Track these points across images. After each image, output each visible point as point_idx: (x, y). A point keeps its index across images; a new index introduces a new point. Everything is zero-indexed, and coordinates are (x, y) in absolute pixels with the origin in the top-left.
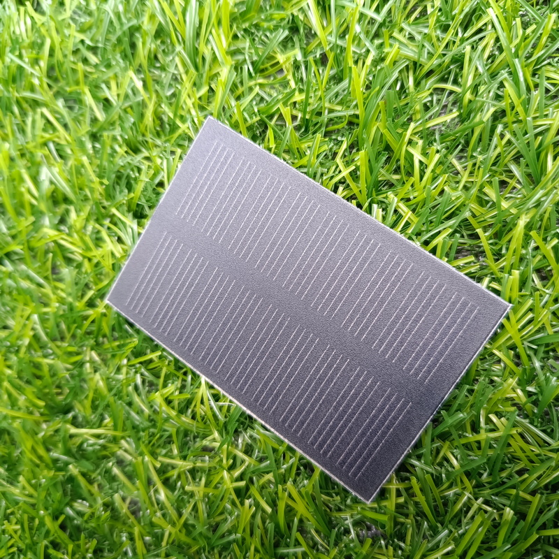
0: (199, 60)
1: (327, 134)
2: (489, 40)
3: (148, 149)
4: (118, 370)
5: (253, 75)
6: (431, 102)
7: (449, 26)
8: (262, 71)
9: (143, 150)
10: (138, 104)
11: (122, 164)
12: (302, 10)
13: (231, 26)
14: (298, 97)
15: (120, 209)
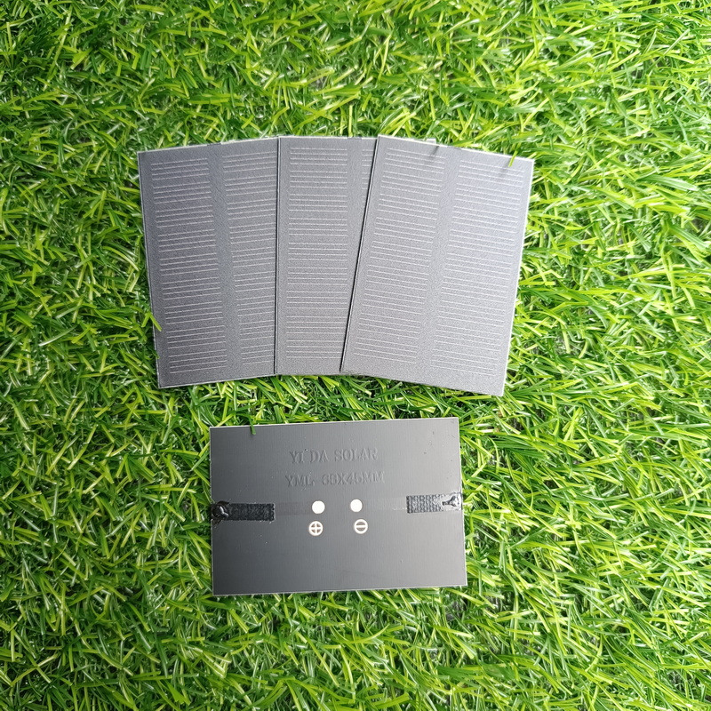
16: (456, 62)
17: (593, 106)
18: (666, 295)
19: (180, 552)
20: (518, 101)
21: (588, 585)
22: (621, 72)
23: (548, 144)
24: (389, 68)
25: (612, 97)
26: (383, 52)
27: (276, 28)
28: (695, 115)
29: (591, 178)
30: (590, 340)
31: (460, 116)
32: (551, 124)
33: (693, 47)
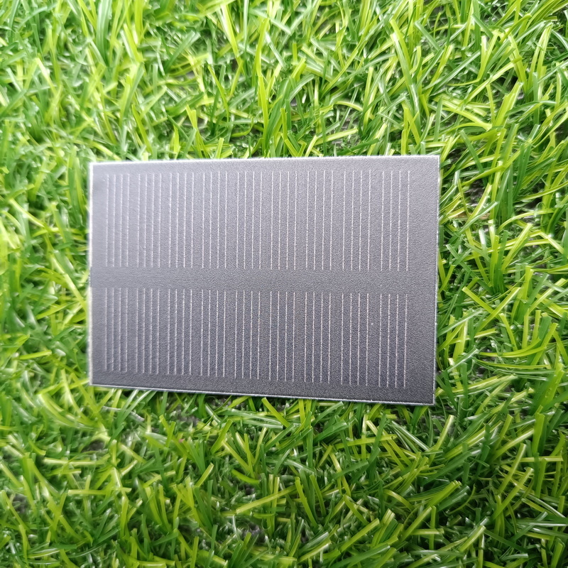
0: (109, 54)
1: (232, 140)
2: (392, 62)
3: (52, 140)
4: (9, 364)
5: (164, 74)
6: (334, 118)
7: (354, 46)
8: (173, 71)
9: (48, 140)
10: (45, 93)
11: (23, 153)
12: (215, 14)
13: (144, 23)
14: (207, 101)
15: (20, 199)
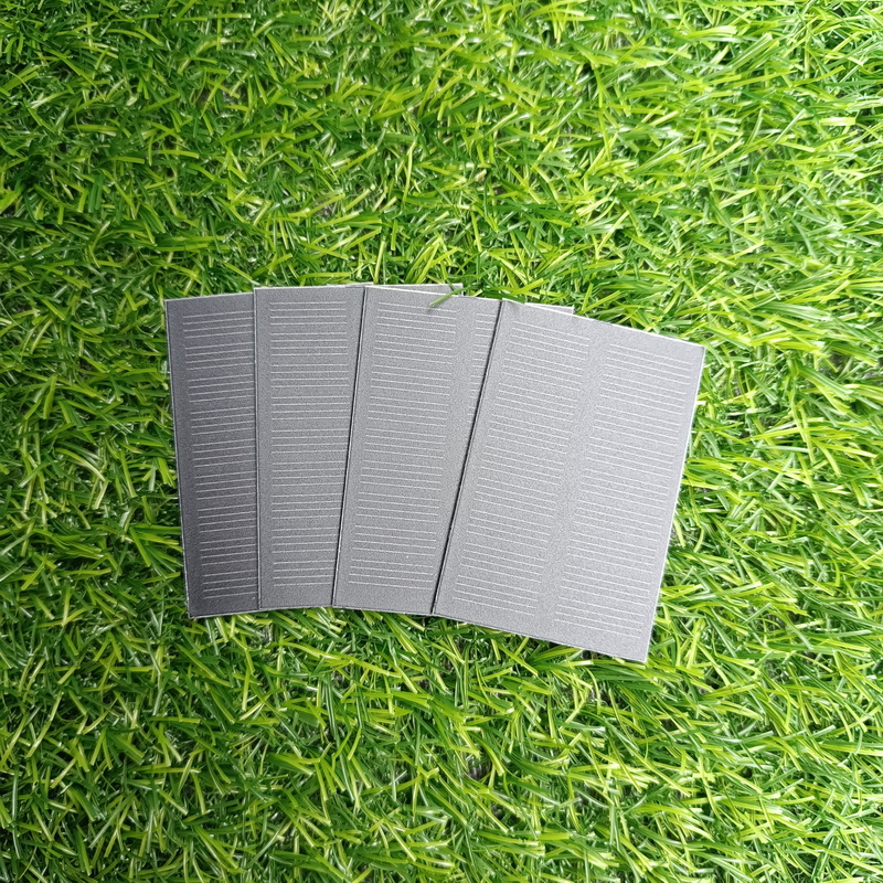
16: (505, 170)
17: (688, 217)
18: (801, 459)
19: (185, 853)
20: (589, 216)
21: (730, 857)
22: (719, 169)
23: (631, 271)
24: (416, 184)
25: (712, 203)
26: (406, 165)
27: (264, 143)
28: (820, 220)
29: (692, 311)
30: (707, 526)
31: (514, 242)
32: (634, 245)
33: (812, 129)
